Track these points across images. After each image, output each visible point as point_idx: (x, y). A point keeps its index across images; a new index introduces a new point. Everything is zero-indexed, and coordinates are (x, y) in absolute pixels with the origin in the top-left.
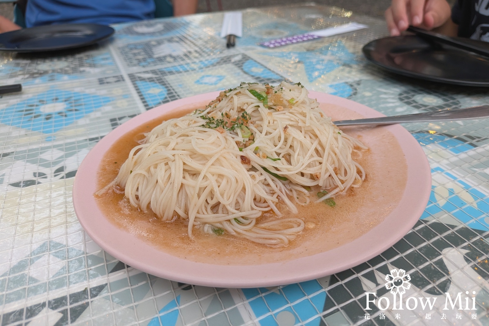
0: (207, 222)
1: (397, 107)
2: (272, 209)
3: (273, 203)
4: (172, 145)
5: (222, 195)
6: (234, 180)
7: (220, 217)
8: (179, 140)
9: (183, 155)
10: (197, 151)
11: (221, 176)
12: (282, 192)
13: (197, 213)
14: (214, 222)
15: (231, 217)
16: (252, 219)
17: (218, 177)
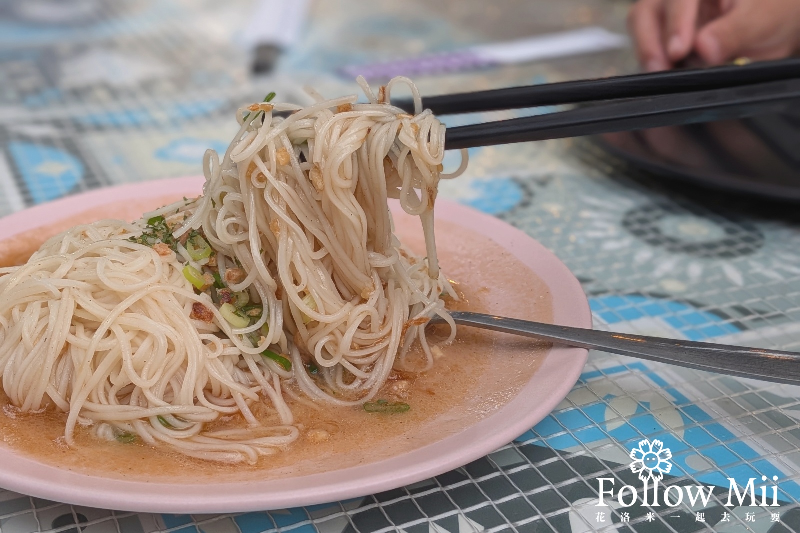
0: (104, 420)
1: (608, 239)
2: (239, 410)
3: (245, 400)
4: (63, 270)
5: (139, 371)
6: (163, 344)
7: (133, 411)
8: (81, 263)
9: (78, 289)
10: (105, 285)
11: (142, 334)
12: (273, 386)
13: (87, 400)
14: (119, 421)
15: (150, 412)
16: (195, 423)
17: (138, 336)
